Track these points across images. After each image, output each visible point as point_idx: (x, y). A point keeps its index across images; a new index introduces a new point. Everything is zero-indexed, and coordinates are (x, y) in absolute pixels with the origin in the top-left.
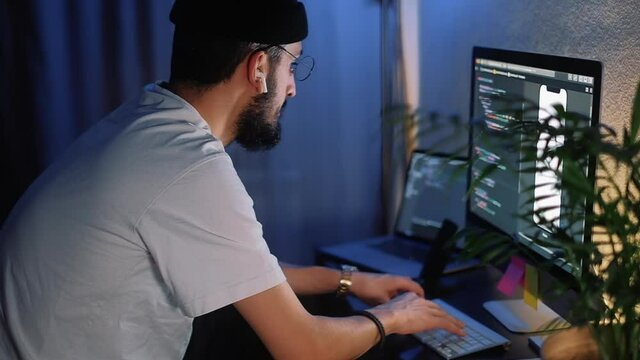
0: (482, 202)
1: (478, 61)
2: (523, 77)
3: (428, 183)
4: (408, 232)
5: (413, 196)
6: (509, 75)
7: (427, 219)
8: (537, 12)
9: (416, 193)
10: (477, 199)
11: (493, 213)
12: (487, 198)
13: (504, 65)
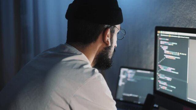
0: (163, 87)
1: (159, 32)
2: (189, 38)
3: (129, 80)
4: (121, 99)
5: (122, 85)
6: (179, 37)
7: (130, 93)
8: (174, 13)
9: (123, 83)
10: (160, 86)
11: (171, 91)
12: (167, 85)
13: (176, 33)
